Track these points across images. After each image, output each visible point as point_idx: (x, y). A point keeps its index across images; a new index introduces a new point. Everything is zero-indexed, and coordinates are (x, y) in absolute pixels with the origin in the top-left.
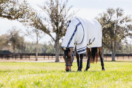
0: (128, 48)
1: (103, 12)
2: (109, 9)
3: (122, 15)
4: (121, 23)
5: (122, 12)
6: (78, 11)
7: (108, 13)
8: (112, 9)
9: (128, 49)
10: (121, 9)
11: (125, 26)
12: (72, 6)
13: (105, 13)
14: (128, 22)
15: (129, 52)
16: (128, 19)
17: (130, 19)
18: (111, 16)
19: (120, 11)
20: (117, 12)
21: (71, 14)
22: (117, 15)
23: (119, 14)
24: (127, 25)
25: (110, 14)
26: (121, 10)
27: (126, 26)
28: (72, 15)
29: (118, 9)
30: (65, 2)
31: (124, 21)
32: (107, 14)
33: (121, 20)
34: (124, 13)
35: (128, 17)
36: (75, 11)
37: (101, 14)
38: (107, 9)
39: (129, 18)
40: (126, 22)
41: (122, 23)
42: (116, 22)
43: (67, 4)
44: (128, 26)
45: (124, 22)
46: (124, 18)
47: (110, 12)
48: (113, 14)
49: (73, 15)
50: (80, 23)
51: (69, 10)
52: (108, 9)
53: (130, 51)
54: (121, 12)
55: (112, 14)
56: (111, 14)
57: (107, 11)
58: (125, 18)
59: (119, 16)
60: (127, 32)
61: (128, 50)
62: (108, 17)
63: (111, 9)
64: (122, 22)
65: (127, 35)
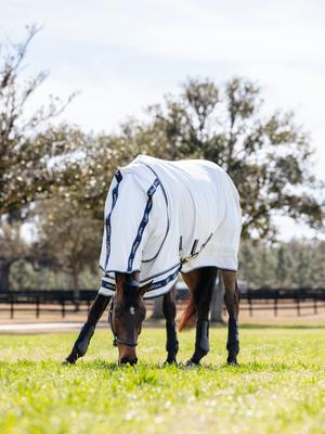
0: (255, 260)
1: (165, 96)
2: (192, 85)
3: (251, 110)
4: (249, 149)
5: (251, 100)
6: (70, 100)
7: (187, 102)
8: (205, 86)
9: (250, 265)
10: (248, 86)
11: (267, 161)
12: (42, 76)
13: (175, 104)
14: (279, 142)
15: (257, 277)
16: (280, 130)
17: (288, 128)
18: (204, 114)
19: (243, 93)
20: (232, 98)
21: (41, 112)
22: (231, 110)
23: (241, 108)
24: (275, 157)
25: (197, 108)
26: (247, 90)
27: (273, 164)
28: (46, 114)
29: (236, 81)
30: (13, 58)
31: (261, 139)
32: (182, 107)
33: (249, 132)
34: (262, 101)
35: (281, 118)
36: (57, 99)
37: (158, 106)
38: (185, 86)
39: (287, 123)
40: (274, 142)
41: (253, 150)
42: (226, 144)
43: (21, 65)
44: (282, 163)
45: (261, 144)
46: (264, 124)
47: (199, 97)
48: (209, 107)
49: (51, 115)
50: (158, 182)
51: (29, 92)
52: (188, 84)
53: (261, 275)
54: (249, 96)
55: (205, 108)
56: (201, 110)
57: (183, 91)
58: (268, 125)
59: (238, 118)
60: (275, 189)
61: (254, 267)
62: (188, 121)
63: (205, 82)
64: (256, 146)
65: (276, 205)
